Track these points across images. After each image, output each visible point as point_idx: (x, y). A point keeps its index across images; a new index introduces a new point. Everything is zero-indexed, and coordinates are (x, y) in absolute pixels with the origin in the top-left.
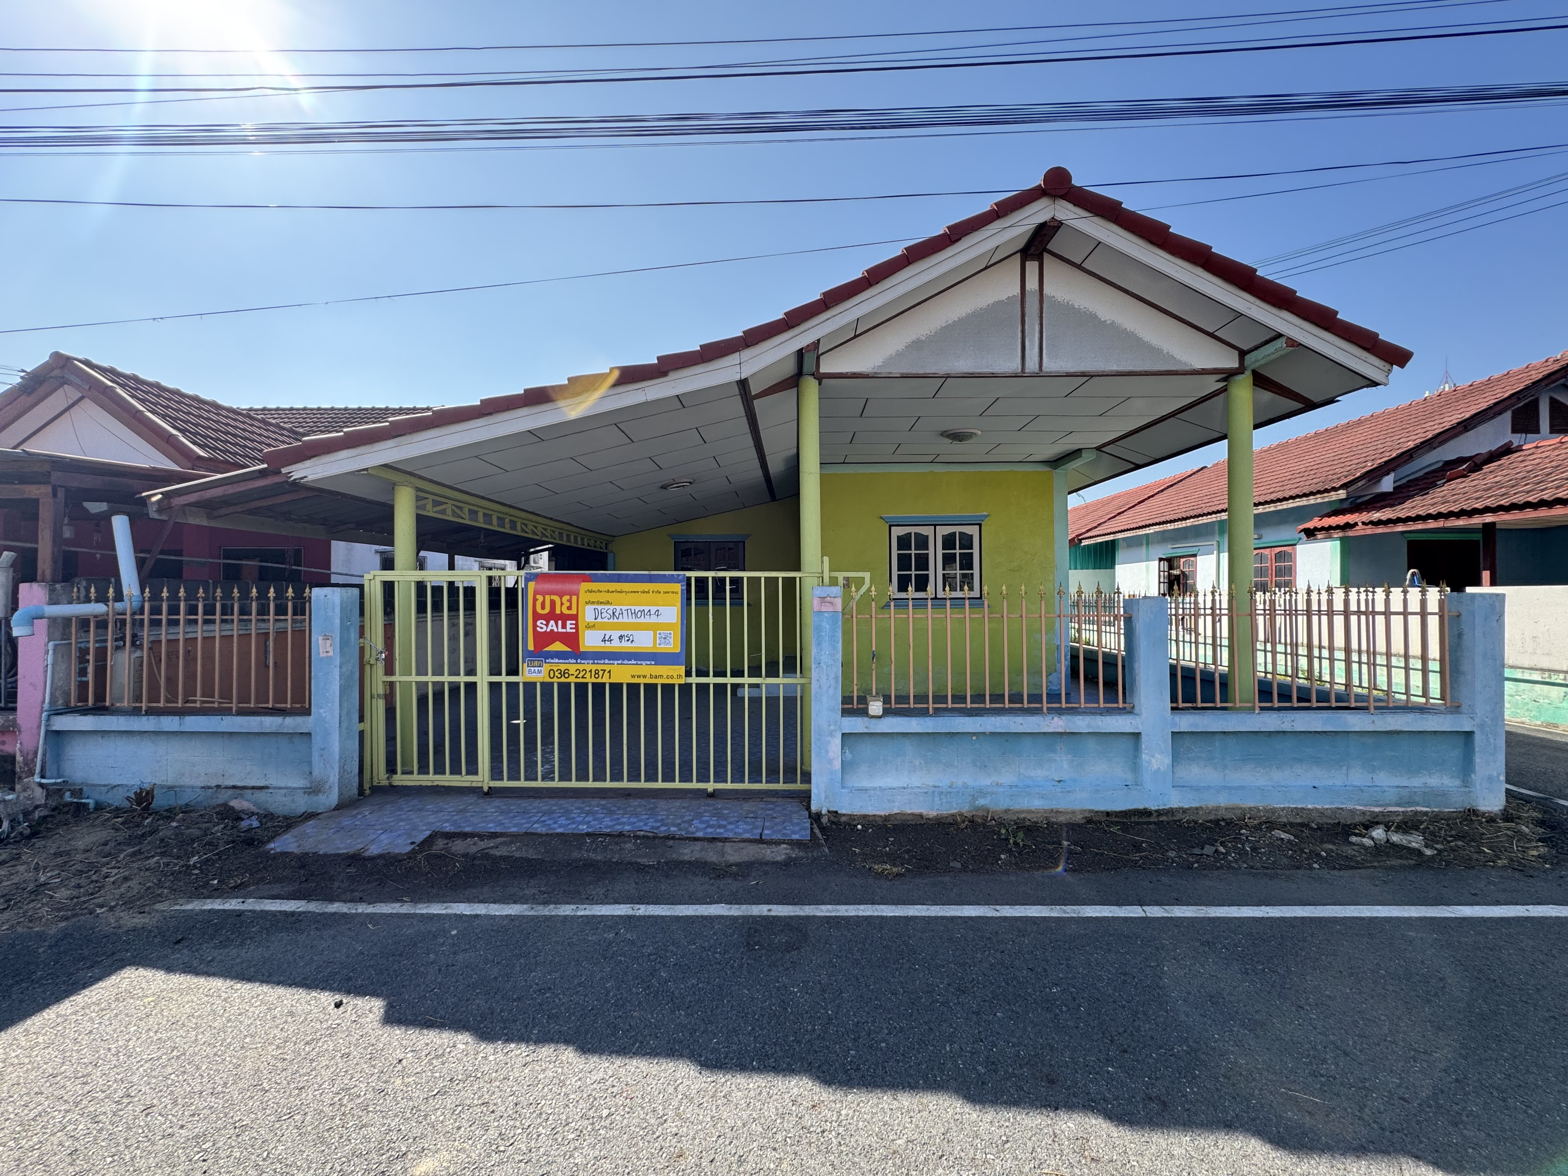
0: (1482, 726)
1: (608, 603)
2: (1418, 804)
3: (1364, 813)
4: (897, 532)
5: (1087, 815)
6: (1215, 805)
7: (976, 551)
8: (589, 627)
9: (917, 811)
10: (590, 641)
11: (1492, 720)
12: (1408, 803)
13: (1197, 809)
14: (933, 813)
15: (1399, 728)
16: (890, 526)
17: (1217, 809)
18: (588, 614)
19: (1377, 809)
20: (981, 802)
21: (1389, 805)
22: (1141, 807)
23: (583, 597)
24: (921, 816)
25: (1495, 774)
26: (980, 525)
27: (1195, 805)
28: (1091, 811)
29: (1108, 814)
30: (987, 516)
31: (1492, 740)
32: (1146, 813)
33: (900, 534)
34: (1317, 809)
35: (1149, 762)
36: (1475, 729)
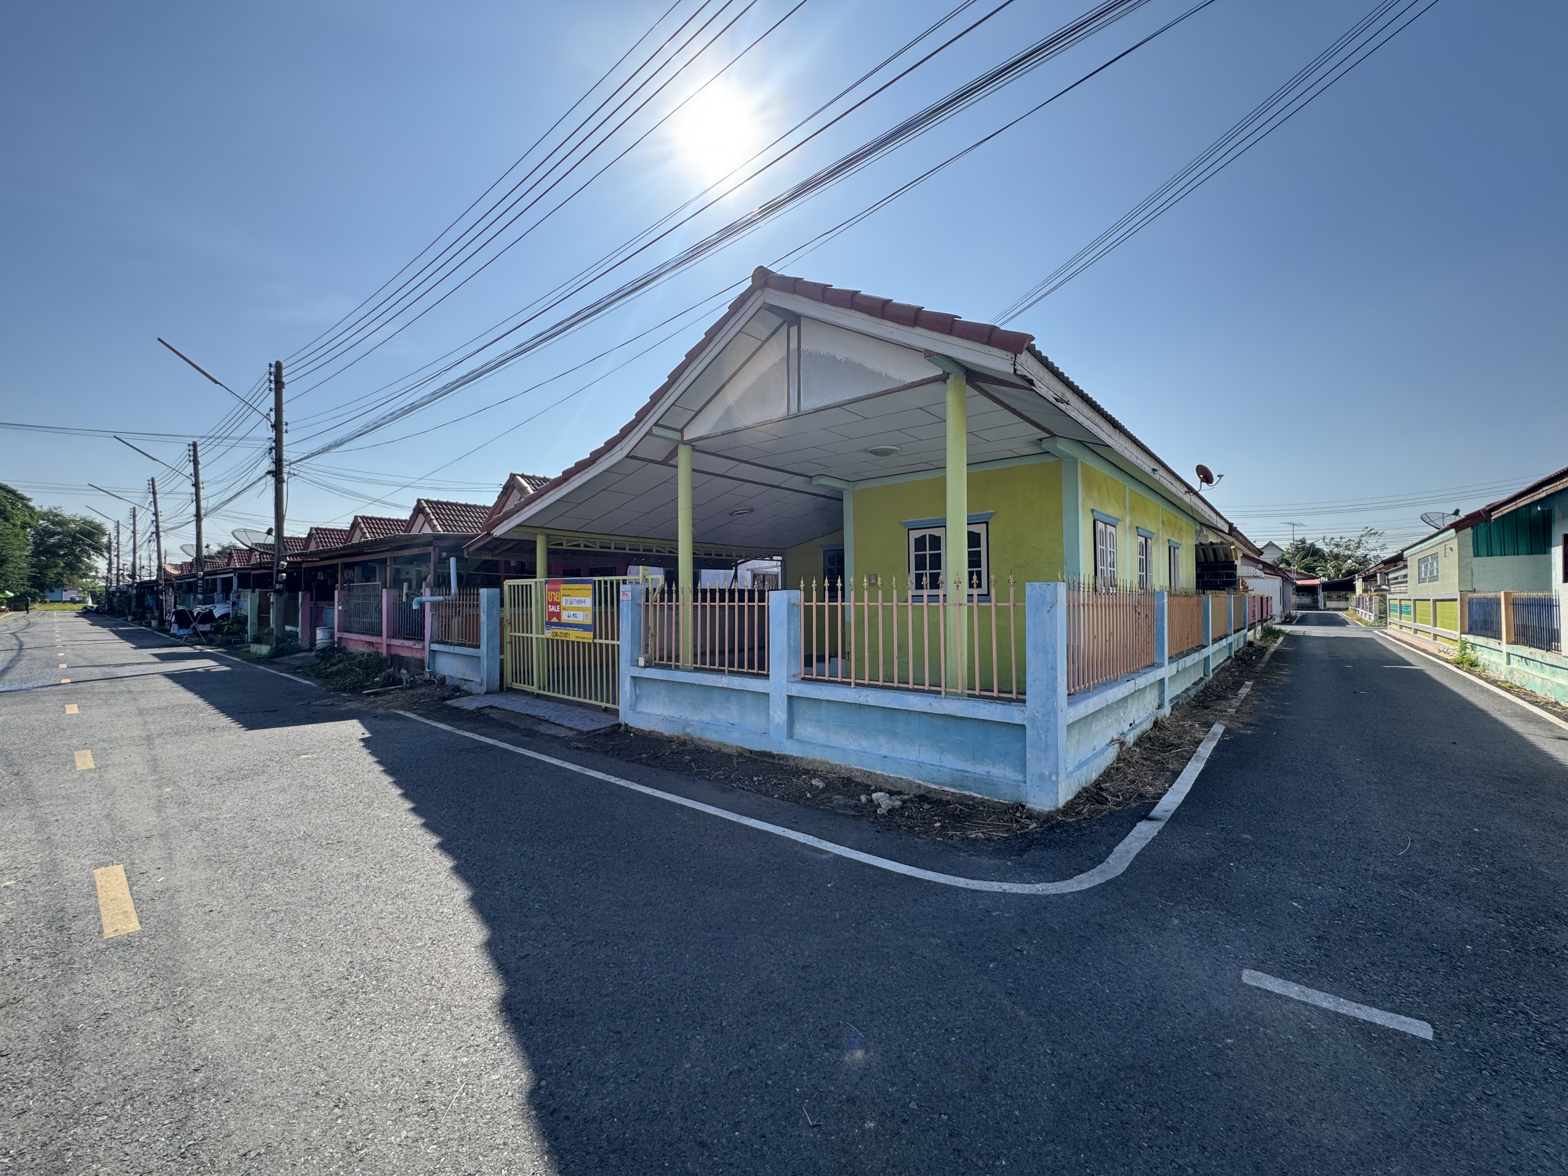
0: (1033, 720)
1: (569, 596)
2: (970, 790)
3: (919, 786)
4: (915, 534)
5: (739, 750)
6: (813, 757)
7: (983, 549)
8: (564, 609)
9: (661, 731)
10: (565, 618)
11: (1043, 715)
12: (961, 786)
13: (802, 758)
14: (667, 734)
15: (952, 713)
16: (909, 530)
17: (814, 761)
18: (563, 601)
19: (934, 786)
20: (688, 730)
21: (944, 784)
22: (768, 750)
23: (562, 592)
24: (662, 734)
25: (1047, 773)
26: (987, 523)
27: (800, 755)
28: (742, 748)
29: (751, 752)
30: (994, 513)
31: (1043, 737)
32: (770, 755)
33: (917, 537)
34: (883, 775)
35: (773, 717)
36: (1025, 723)
